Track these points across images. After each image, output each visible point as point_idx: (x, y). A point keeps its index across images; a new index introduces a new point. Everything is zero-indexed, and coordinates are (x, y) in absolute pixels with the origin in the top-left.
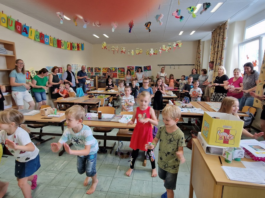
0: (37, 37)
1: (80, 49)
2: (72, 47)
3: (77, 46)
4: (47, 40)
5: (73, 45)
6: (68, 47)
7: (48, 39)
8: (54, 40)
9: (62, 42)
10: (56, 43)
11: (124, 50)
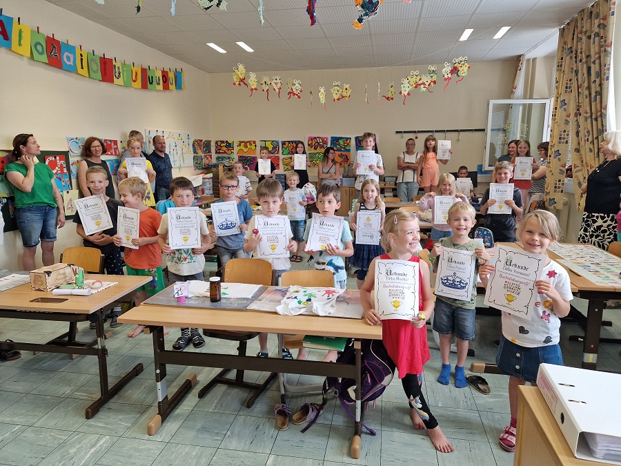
0: (39, 48)
1: (172, 87)
2: (146, 81)
3: (163, 76)
4: (68, 58)
5: (149, 74)
6: (134, 81)
7: (71, 56)
8: (92, 60)
9: (118, 64)
10: (96, 66)
11: (297, 87)
